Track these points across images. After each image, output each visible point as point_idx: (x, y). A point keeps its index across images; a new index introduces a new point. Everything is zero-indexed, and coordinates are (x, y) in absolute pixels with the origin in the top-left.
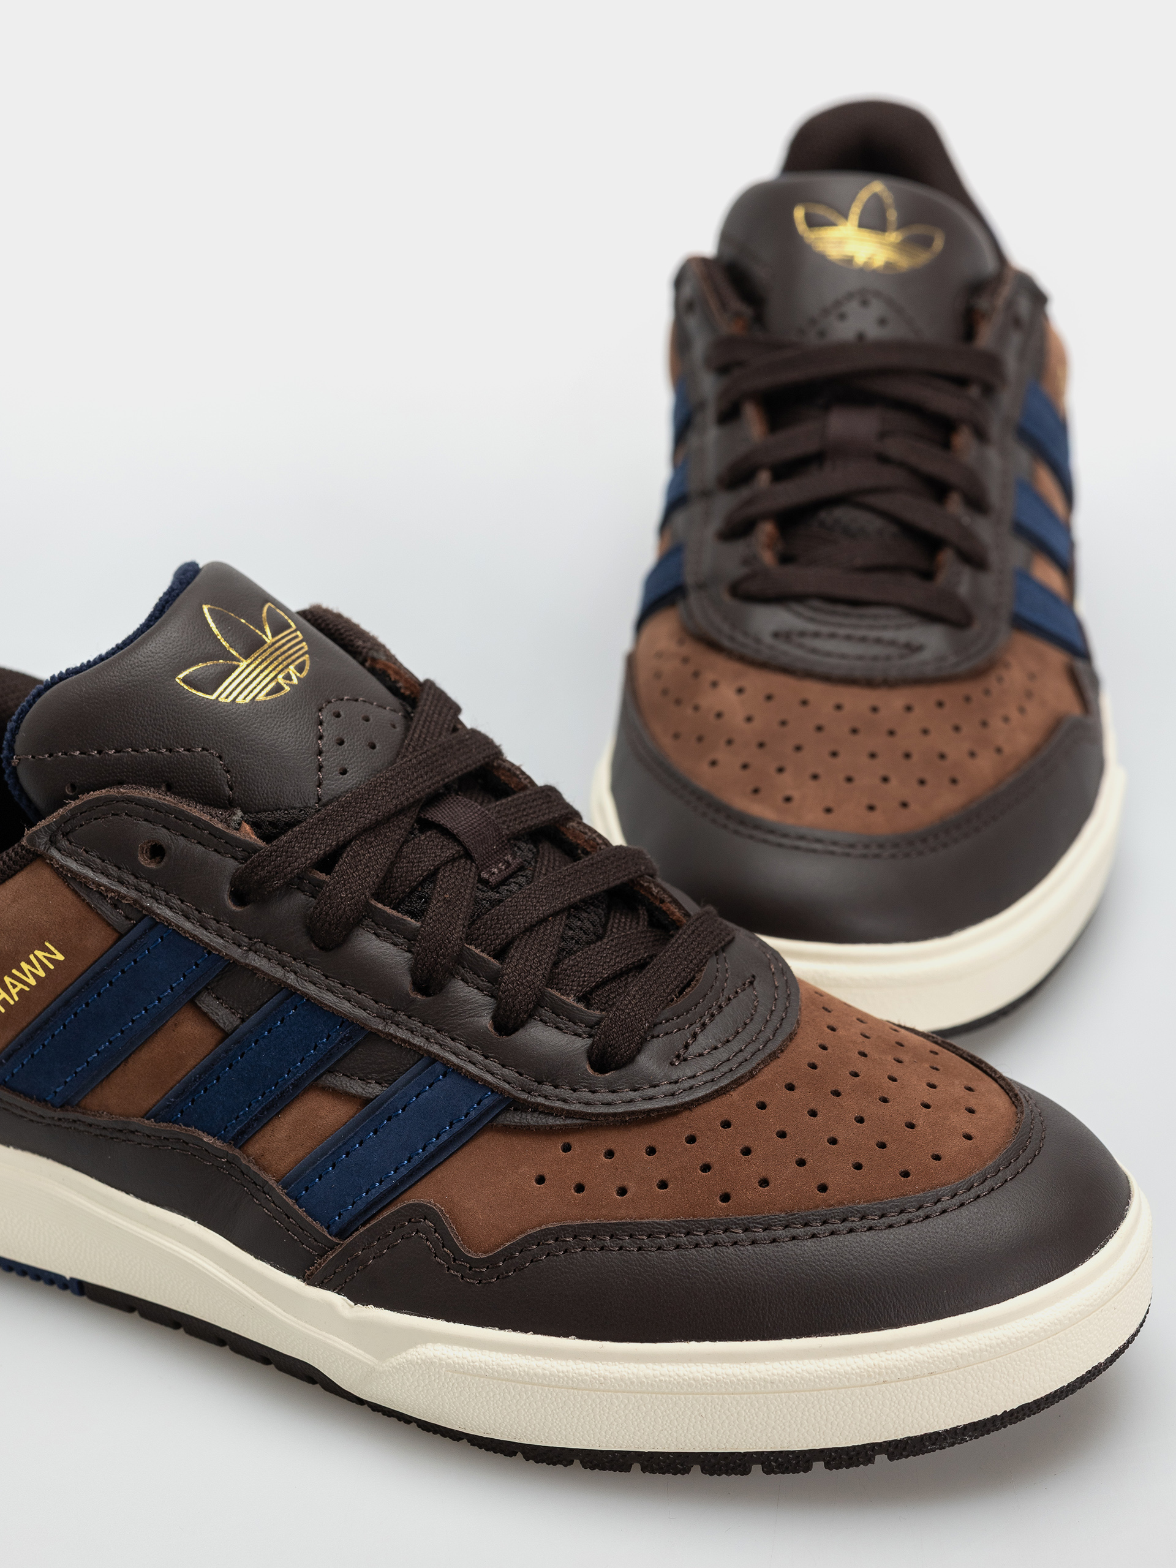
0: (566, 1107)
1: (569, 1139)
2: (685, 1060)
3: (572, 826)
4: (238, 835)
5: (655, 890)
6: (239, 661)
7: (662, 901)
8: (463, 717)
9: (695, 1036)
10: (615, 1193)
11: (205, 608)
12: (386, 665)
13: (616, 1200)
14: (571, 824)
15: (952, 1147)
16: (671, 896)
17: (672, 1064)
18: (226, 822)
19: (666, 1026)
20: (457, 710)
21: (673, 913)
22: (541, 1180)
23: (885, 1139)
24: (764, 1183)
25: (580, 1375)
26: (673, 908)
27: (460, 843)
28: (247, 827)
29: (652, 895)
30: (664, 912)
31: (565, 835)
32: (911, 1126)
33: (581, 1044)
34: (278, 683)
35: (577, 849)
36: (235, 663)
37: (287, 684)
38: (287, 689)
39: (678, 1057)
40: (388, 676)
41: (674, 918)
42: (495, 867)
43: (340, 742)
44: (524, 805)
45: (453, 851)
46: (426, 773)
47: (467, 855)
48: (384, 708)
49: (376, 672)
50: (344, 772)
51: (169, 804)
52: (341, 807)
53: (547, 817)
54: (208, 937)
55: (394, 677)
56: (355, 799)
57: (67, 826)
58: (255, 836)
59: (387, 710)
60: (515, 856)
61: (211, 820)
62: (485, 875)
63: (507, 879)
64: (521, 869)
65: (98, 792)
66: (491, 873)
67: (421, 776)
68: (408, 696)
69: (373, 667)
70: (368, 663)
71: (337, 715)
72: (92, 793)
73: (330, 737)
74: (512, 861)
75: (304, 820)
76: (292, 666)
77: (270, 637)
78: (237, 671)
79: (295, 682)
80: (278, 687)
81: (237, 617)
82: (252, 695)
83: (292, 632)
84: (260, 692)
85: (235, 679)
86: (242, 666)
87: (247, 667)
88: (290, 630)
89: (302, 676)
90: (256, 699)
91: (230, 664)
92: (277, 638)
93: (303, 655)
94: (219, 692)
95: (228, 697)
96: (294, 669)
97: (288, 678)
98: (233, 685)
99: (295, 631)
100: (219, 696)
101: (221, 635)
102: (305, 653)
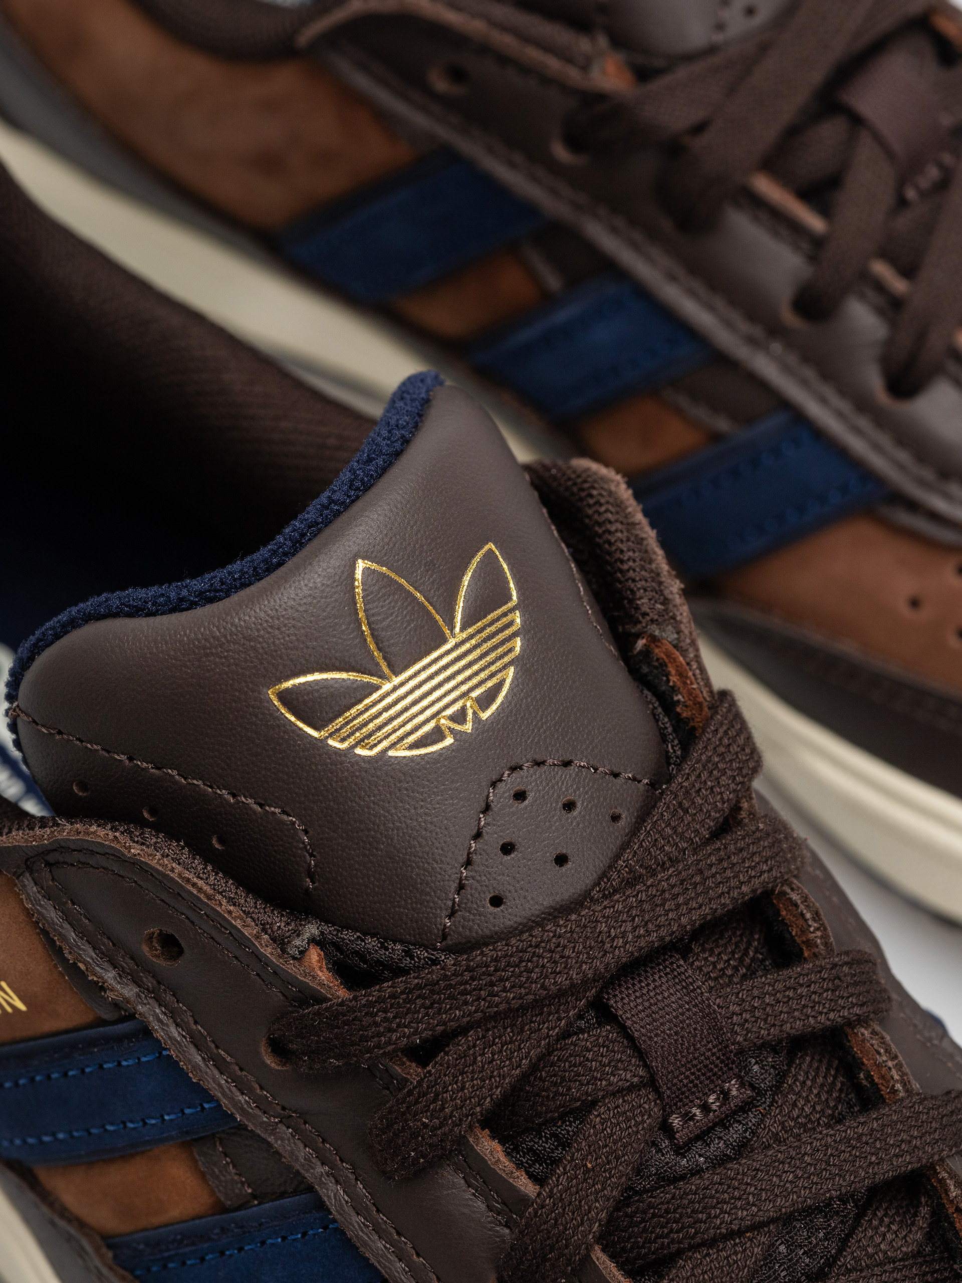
3: (863, 1035)
4: (291, 968)
6: (383, 677)
11: (361, 567)
12: (668, 655)
14: (863, 1030)
18: (281, 942)
28: (314, 955)
31: (849, 1041)
34: (438, 727)
35: (861, 1069)
36: (374, 680)
37: (453, 731)
38: (449, 741)
40: (667, 675)
42: (699, 1107)
43: (507, 848)
44: (791, 993)
45: (633, 1073)
46: (635, 929)
47: (652, 1082)
48: (616, 775)
49: (649, 664)
50: (497, 901)
51: (200, 890)
52: (469, 969)
53: (822, 1018)
54: (220, 1085)
55: (674, 679)
56: (496, 960)
57: (51, 858)
58: (324, 975)
59: (620, 781)
60: (742, 1085)
61: (257, 937)
62: (676, 1121)
63: (710, 1129)
64: (745, 1107)
65: (102, 832)
66: (688, 1117)
67: (624, 935)
68: (686, 721)
69: (647, 653)
70: (641, 643)
71: (520, 796)
72: (94, 828)
73: (494, 838)
74: (734, 1092)
75: (404, 972)
76: (475, 694)
77: (457, 629)
78: (375, 696)
79: (468, 727)
80: (437, 735)
81: (411, 589)
82: (385, 744)
83: (505, 614)
84: (401, 739)
85: (367, 709)
86: (387, 687)
87: (395, 689)
88: (504, 608)
89: (485, 716)
90: (391, 753)
91: (366, 678)
92: (471, 630)
93: (505, 667)
94: (331, 728)
95: (343, 740)
96: (478, 700)
97: (460, 717)
98: (360, 719)
99: (512, 610)
100: (331, 735)
101: (369, 624)
102: (510, 663)
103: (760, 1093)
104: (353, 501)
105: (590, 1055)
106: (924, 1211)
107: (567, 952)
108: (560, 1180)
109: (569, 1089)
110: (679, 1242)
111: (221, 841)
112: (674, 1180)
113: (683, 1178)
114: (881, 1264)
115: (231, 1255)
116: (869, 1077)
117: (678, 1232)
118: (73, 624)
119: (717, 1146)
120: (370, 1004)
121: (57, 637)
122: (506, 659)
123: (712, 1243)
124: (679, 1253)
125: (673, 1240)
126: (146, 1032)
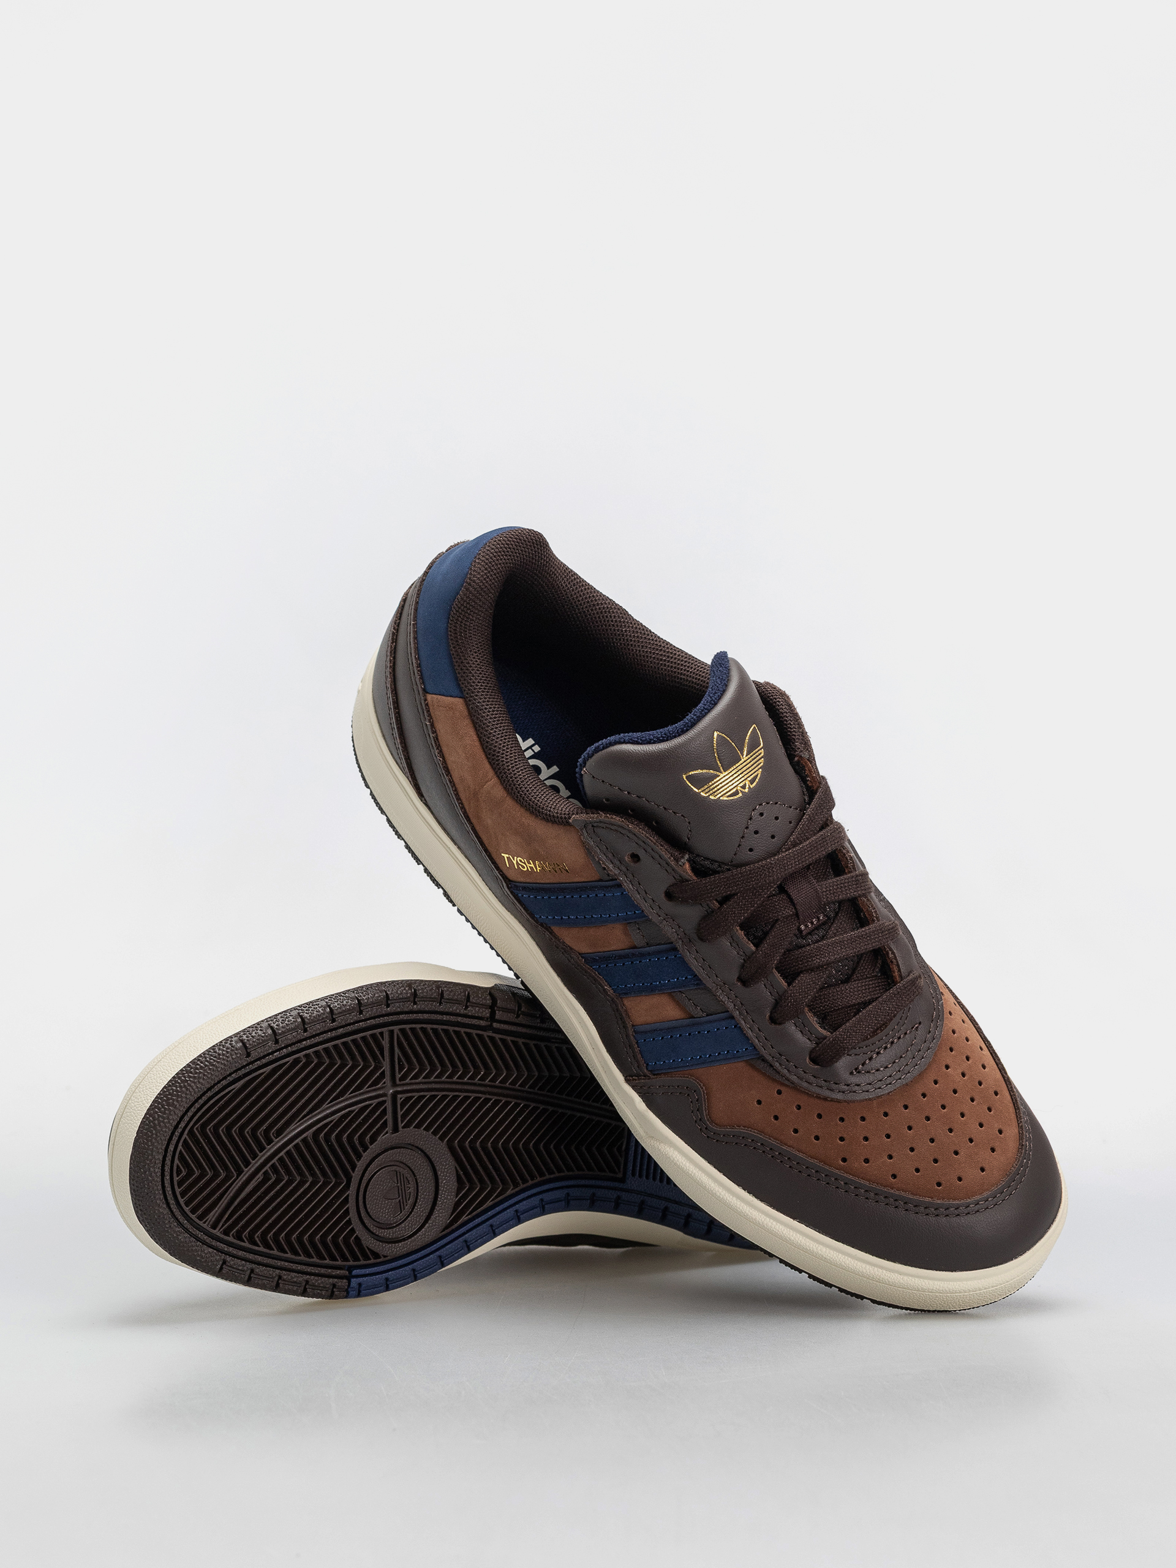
0: (788, 1075)
1: (783, 1089)
2: (859, 1072)
3: (864, 900)
4: (679, 870)
5: (891, 956)
6: (721, 773)
7: (892, 962)
8: (834, 812)
9: (871, 1059)
10: (792, 1130)
11: (716, 734)
12: (806, 763)
13: (791, 1134)
14: (864, 898)
15: (972, 1175)
16: (897, 962)
17: (851, 1073)
18: (677, 860)
19: (857, 1051)
20: (833, 806)
21: (894, 972)
22: (759, 1102)
23: (939, 1158)
24: (867, 1161)
25: (736, 1206)
26: (895, 969)
27: (796, 909)
28: (687, 865)
29: (888, 957)
30: (890, 969)
31: (859, 902)
32: (956, 1153)
33: (809, 1045)
34: (737, 790)
35: (862, 912)
36: (718, 773)
37: (741, 791)
38: (740, 795)
39: (856, 1069)
40: (805, 770)
41: (894, 975)
42: (810, 923)
43: (756, 832)
44: (842, 885)
45: (790, 911)
46: (795, 862)
47: (797, 915)
48: (791, 807)
49: (799, 766)
50: (751, 850)
51: (652, 841)
52: (741, 873)
53: (852, 894)
54: (645, 906)
55: (807, 772)
56: (750, 871)
57: (595, 825)
58: (690, 872)
59: (792, 809)
60: (824, 915)
61: (670, 858)
62: (803, 927)
63: (813, 930)
64: (824, 923)
65: (618, 818)
66: (806, 926)
67: (792, 864)
68: (810, 787)
69: (798, 762)
70: (796, 759)
71: (761, 814)
72: (614, 817)
73: (752, 828)
74: (821, 918)
75: (718, 872)
76: (749, 779)
77: (744, 756)
78: (718, 779)
79: (747, 790)
80: (737, 793)
81: (731, 741)
82: (720, 795)
83: (759, 750)
84: (725, 794)
85: (715, 783)
86: (722, 776)
87: (724, 776)
88: (759, 748)
89: (751, 786)
90: (721, 798)
91: (715, 772)
92: (749, 756)
93: (759, 769)
94: (703, 789)
95: (706, 793)
96: (750, 781)
97: (744, 787)
98: (713, 786)
99: (761, 749)
100: (711, 795)
101: (717, 754)
102: (760, 768)
103: (829, 918)
104: (711, 709)
105: (777, 904)
106: (880, 962)
107: (774, 869)
108: (765, 946)
109: (769, 915)
110: (802, 968)
111: (655, 823)
112: (801, 947)
113: (804, 946)
114: (865, 979)
115: (636, 963)
116: (864, 914)
117: (801, 964)
118: (611, 744)
119: (815, 937)
120: (706, 883)
121: (604, 748)
122: (759, 766)
123: (812, 970)
124: (801, 972)
125: (799, 967)
126: (619, 886)
